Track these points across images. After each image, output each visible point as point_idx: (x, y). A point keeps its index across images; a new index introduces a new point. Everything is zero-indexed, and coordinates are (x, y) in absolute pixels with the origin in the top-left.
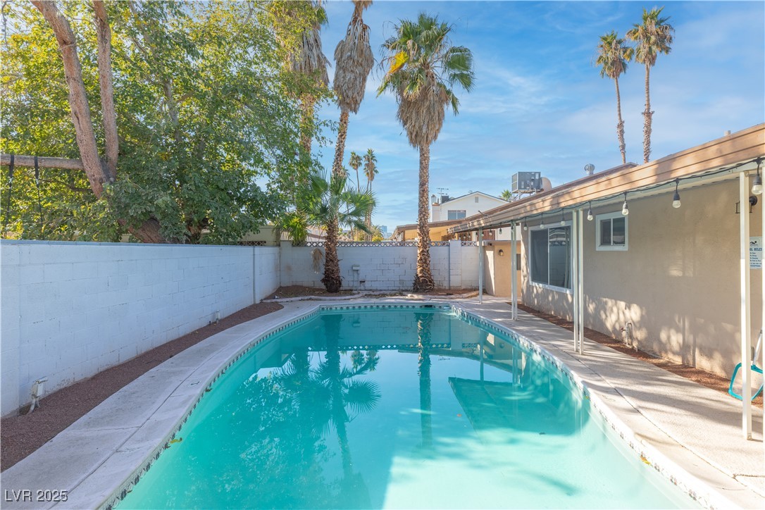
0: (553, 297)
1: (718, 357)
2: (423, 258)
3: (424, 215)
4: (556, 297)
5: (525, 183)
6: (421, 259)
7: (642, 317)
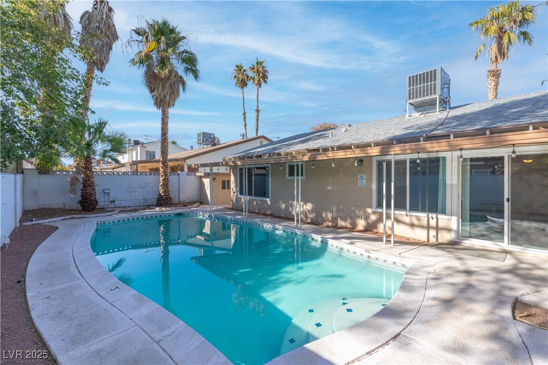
0: (257, 203)
1: (349, 220)
2: (165, 183)
3: (166, 155)
4: (259, 202)
5: (206, 139)
6: (163, 184)
7: (313, 208)
